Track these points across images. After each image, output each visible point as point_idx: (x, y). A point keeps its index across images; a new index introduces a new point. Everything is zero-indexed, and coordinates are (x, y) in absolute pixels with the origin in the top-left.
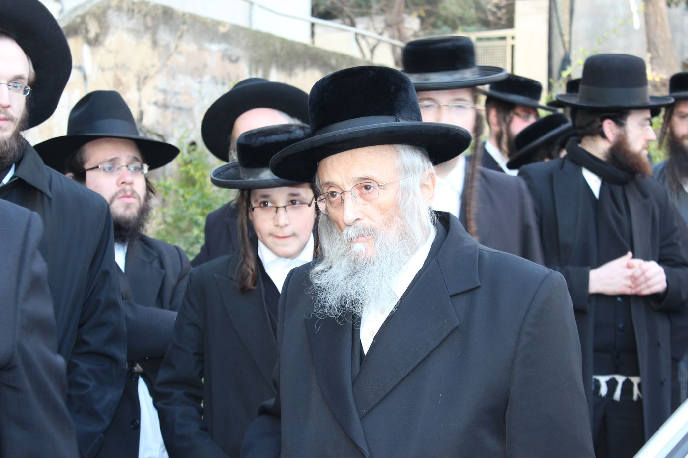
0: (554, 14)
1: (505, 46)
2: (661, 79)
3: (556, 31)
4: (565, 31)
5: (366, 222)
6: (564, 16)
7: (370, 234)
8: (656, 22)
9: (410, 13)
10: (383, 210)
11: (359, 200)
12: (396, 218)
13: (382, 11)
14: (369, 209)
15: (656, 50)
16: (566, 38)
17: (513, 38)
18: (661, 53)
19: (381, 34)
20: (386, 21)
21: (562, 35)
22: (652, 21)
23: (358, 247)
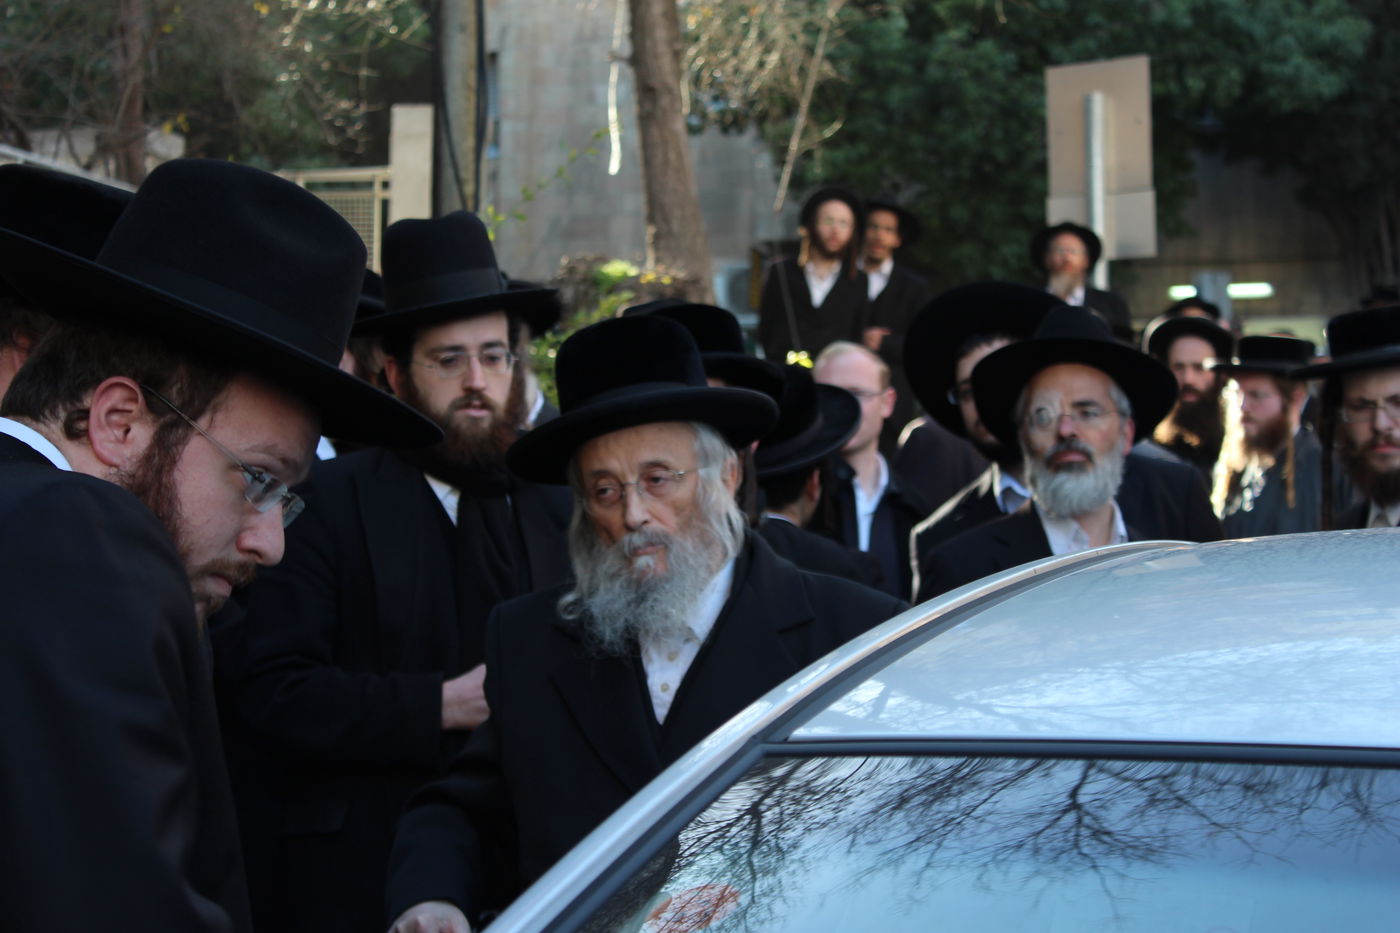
0: (444, 136)
1: (371, 202)
2: (674, 279)
3: (448, 174)
4: (467, 174)
5: (655, 525)
6: (464, 142)
7: (660, 544)
8: (666, 162)
9: (158, 125)
10: (678, 509)
11: (647, 495)
12: (695, 522)
13: (92, 116)
14: (659, 507)
15: (666, 220)
16: (469, 189)
17: (386, 185)
18: (675, 226)
19: (88, 167)
20: (98, 138)
21: (459, 181)
22: (658, 159)
23: (643, 561)
